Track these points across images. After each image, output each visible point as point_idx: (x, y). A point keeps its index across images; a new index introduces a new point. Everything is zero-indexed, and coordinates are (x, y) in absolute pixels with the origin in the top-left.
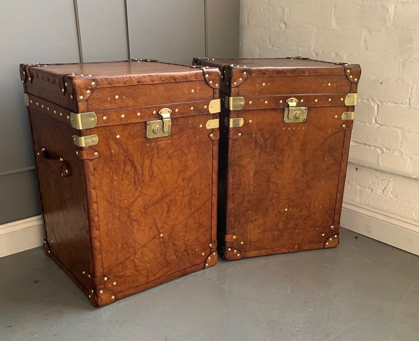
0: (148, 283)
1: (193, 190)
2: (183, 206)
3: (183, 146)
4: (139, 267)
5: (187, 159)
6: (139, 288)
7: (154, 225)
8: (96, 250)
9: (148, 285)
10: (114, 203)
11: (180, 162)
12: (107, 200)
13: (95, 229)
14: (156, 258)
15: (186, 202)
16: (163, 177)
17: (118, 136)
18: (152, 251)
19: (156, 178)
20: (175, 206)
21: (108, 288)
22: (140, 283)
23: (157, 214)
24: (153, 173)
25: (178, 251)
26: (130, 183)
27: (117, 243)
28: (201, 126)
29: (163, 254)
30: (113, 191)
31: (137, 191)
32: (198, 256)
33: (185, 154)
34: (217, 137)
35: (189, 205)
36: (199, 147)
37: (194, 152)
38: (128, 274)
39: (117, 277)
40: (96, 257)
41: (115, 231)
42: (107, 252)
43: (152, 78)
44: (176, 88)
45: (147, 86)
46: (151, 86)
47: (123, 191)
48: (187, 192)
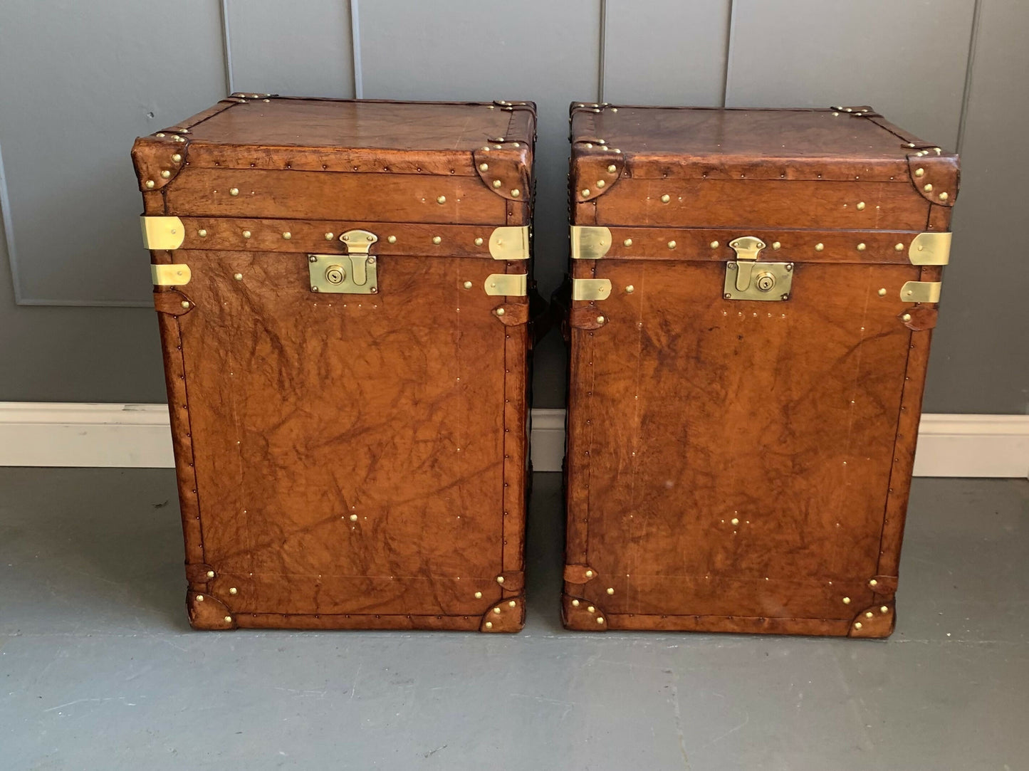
0: (317, 616)
1: (444, 432)
2: (416, 465)
3: (414, 324)
4: (293, 573)
5: (425, 355)
6: (293, 619)
7: (334, 490)
8: (187, 507)
9: (316, 620)
10: (228, 417)
11: (405, 359)
13: (183, 460)
14: (338, 567)
15: (424, 457)
16: (356, 385)
17: (239, 276)
18: (327, 548)
19: (338, 383)
20: (392, 460)
21: (218, 596)
22: (297, 611)
23: (340, 465)
24: (328, 372)
25: (402, 566)
26: (269, 382)
27: (238, 505)
28: (468, 284)
29: (358, 562)
30: (226, 391)
31: (287, 403)
32: (463, 595)
33: (418, 343)
34: (518, 319)
35: (432, 466)
36: (462, 333)
37: (446, 343)
38: (266, 581)
39: (239, 578)
40: (187, 522)
41: (232, 478)
42: (213, 518)
43: (324, 158)
44: (392, 186)
45: (313, 174)
46: (322, 176)
47: (250, 396)
48: (426, 433)
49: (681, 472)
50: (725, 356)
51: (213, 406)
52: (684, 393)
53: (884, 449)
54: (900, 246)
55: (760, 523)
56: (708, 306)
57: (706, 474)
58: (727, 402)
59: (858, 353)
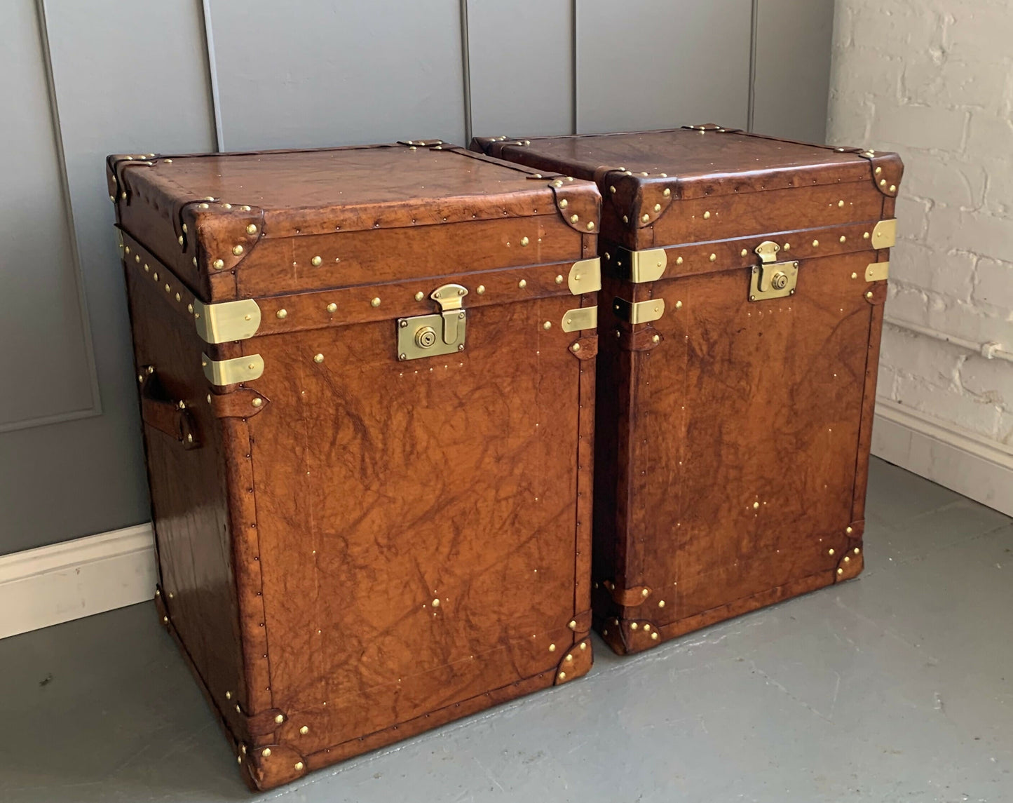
0: (397, 726)
1: (524, 484)
2: (497, 526)
3: (498, 376)
4: (372, 686)
5: (508, 406)
6: (371, 741)
7: (416, 578)
8: (253, 646)
9: (396, 733)
10: (303, 524)
11: (489, 414)
12: (285, 518)
13: (250, 592)
14: (420, 663)
15: (505, 515)
16: (441, 455)
17: (320, 357)
18: (408, 646)
19: (424, 457)
20: (475, 527)
21: (286, 742)
22: (374, 728)
23: (423, 548)
24: (413, 446)
25: (482, 641)
26: (351, 473)
27: (312, 626)
28: (548, 325)
29: (439, 651)
30: (301, 494)
31: (369, 492)
32: (538, 652)
33: (502, 394)
34: (590, 352)
35: (513, 524)
36: (542, 376)
37: (527, 390)
38: (341, 706)
39: (311, 713)
40: (254, 664)
41: (305, 595)
42: (283, 650)
43: (414, 212)
44: (479, 233)
45: (403, 231)
46: (411, 232)
47: (329, 494)
48: (508, 489)
49: (717, 471)
50: (750, 354)
51: (287, 515)
52: (720, 396)
53: (855, 411)
54: (866, 235)
55: (773, 500)
56: (738, 311)
57: (736, 467)
58: (751, 395)
59: (839, 332)
